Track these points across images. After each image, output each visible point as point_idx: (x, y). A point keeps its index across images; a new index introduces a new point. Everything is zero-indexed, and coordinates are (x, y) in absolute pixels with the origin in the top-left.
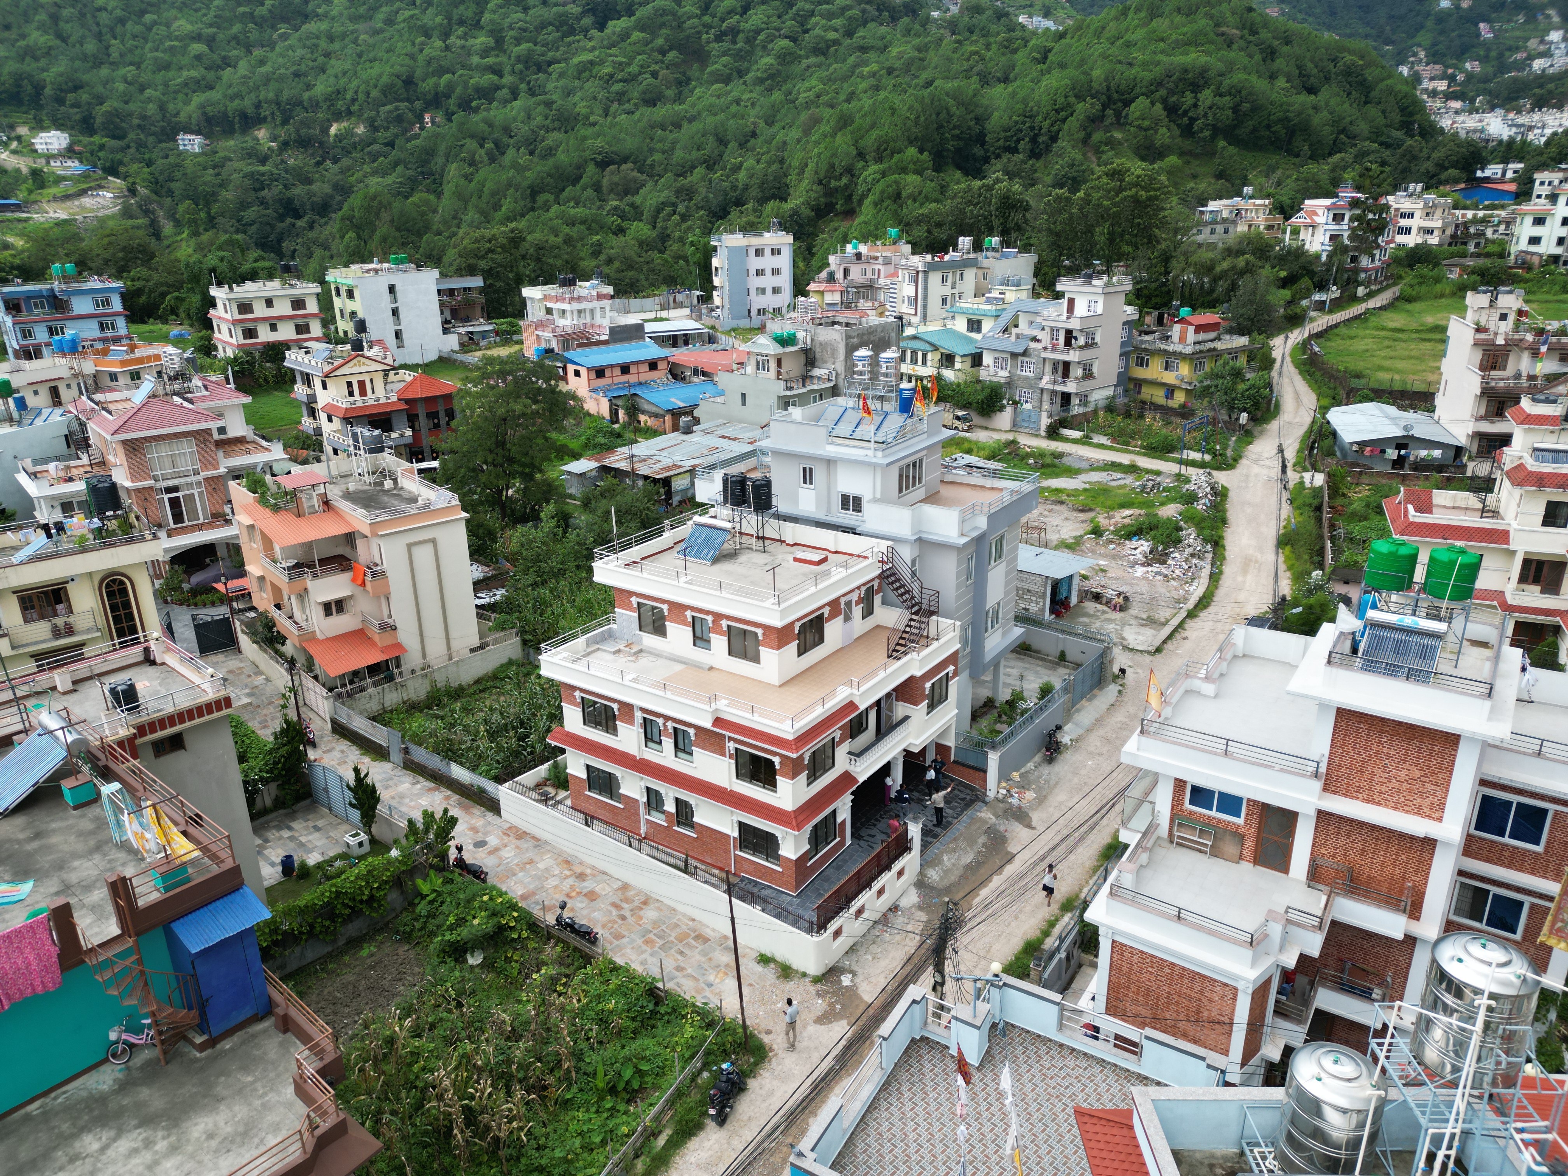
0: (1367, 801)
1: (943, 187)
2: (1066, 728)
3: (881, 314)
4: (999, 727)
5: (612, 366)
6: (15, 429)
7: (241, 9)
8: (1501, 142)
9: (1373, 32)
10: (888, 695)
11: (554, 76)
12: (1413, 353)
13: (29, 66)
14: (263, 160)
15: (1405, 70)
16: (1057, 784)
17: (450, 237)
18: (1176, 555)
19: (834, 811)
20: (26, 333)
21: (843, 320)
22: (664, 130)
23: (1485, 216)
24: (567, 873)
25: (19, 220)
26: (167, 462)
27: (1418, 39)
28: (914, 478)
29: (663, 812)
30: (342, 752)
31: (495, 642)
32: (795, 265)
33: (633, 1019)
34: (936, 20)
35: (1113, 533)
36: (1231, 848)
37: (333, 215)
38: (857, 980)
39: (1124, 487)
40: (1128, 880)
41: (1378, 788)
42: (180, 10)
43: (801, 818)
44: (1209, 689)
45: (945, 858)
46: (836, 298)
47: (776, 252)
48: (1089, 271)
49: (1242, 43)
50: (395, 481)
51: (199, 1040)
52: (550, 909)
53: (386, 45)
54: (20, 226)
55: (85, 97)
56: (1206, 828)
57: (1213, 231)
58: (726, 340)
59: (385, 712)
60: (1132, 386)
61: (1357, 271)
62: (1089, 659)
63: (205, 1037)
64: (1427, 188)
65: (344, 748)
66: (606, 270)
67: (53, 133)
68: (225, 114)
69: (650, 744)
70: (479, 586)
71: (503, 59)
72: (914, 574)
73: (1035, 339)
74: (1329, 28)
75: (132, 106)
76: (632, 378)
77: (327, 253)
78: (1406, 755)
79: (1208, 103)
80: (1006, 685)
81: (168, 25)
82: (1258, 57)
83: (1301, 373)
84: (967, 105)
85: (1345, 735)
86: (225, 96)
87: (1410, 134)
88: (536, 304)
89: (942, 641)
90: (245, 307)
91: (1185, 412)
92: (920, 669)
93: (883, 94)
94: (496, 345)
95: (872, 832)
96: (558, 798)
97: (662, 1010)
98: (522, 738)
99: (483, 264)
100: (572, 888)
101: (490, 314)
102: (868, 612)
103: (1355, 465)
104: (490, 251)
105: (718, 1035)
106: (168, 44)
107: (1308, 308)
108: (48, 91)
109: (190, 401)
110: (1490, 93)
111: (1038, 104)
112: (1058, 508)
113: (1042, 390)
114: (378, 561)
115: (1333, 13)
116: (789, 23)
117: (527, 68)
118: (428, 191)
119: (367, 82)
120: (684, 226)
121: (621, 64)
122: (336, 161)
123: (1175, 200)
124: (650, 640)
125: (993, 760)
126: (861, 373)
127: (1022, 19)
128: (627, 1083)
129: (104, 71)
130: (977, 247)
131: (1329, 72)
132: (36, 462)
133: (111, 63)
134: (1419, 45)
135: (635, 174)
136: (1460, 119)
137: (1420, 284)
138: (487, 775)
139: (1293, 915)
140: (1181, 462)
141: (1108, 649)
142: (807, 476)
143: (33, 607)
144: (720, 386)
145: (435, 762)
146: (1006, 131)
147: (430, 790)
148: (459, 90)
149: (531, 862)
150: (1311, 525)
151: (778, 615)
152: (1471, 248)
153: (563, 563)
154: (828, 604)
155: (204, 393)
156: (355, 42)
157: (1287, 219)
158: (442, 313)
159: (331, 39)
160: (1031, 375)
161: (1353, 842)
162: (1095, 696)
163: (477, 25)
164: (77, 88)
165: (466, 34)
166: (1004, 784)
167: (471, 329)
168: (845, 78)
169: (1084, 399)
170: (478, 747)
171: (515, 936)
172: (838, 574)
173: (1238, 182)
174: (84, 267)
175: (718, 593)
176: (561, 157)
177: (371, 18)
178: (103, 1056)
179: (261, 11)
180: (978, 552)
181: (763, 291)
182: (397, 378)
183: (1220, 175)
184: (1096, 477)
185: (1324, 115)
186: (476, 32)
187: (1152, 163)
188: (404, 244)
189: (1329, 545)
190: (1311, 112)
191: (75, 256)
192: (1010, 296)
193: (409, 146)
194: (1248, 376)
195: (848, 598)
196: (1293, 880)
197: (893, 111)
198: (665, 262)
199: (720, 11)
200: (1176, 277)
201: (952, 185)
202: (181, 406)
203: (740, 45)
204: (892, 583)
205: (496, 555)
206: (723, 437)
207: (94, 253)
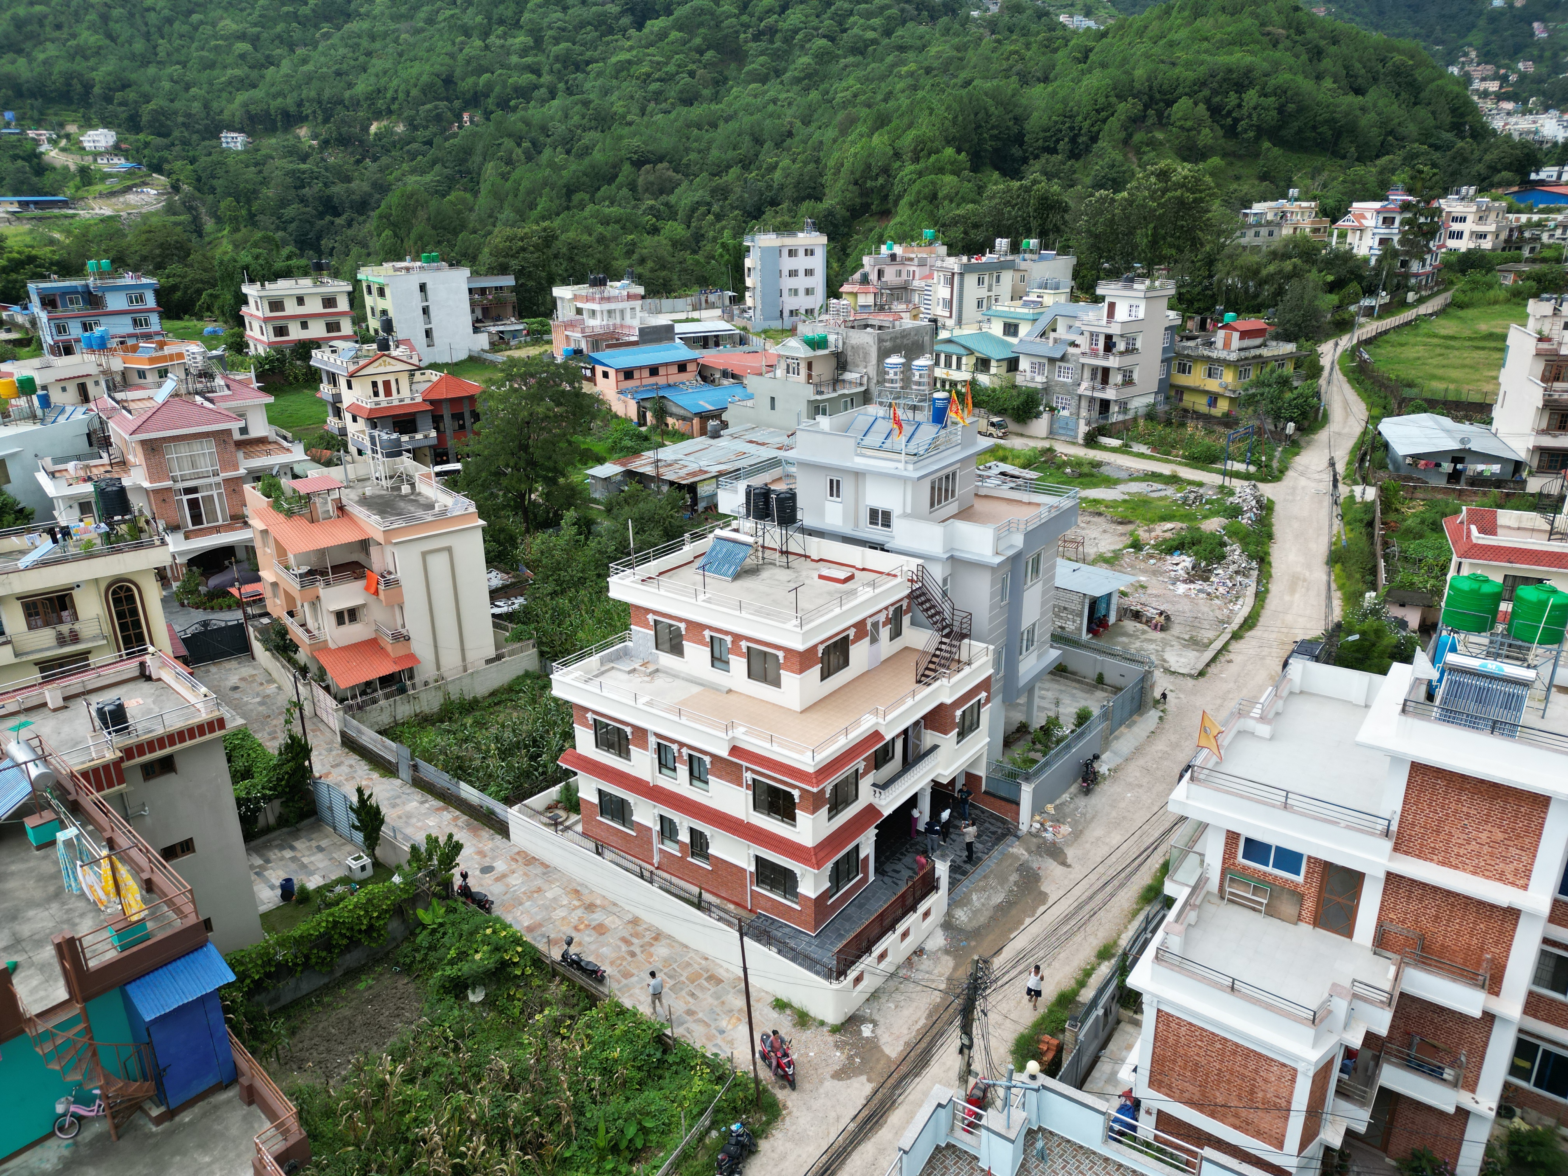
0: (1443, 864)
1: (980, 187)
2: (1104, 757)
3: (915, 317)
4: (1033, 755)
5: (640, 368)
6: (38, 427)
7: (285, 9)
8: (1555, 144)
9: (1423, 31)
10: (917, 724)
11: (592, 75)
12: (1467, 362)
13: (79, 65)
14: (304, 158)
15: (1455, 70)
16: (1093, 818)
17: (485, 236)
18: (1220, 571)
19: (857, 847)
20: (61, 329)
21: (876, 323)
22: (700, 129)
23: (1540, 220)
24: (576, 903)
25: (66, 217)
26: (186, 464)
27: (1469, 39)
28: (947, 491)
29: (677, 842)
30: (351, 766)
31: (512, 653)
32: (828, 266)
33: (639, 1069)
34: (975, 19)
35: (1154, 547)
36: (1288, 908)
37: (372, 214)
38: (879, 1032)
39: (1165, 498)
40: (1175, 944)
41: (1456, 850)
42: (226, 9)
43: (821, 854)
44: (1263, 730)
45: (974, 897)
46: (869, 300)
47: (809, 252)
48: (1131, 275)
49: (1288, 43)
50: (413, 485)
51: (155, 1112)
52: (556, 943)
53: (427, 44)
54: (66, 222)
55: (131, 95)
56: (1261, 884)
57: (1257, 234)
58: (756, 342)
59: (397, 724)
60: (1173, 393)
61: (1407, 276)
62: (1130, 682)
63: (163, 1109)
64: (1481, 191)
65: (353, 762)
66: (639, 270)
67: (101, 131)
68: (267, 113)
69: (664, 770)
70: (495, 594)
71: (541, 58)
72: (945, 593)
73: (1073, 344)
74: (1377, 27)
75: (177, 105)
76: (660, 380)
77: (364, 251)
78: (1488, 815)
79: (1252, 103)
80: (1041, 709)
81: (214, 25)
82: (1304, 57)
83: (1349, 381)
84: (1007, 104)
85: (1420, 791)
86: (268, 94)
87: (1461, 135)
88: (566, 304)
89: (974, 666)
90: (276, 305)
91: (1228, 421)
92: (950, 696)
93: (920, 94)
94: (527, 344)
95: (897, 867)
96: (567, 823)
97: (671, 1059)
98: (534, 757)
99: (514, 263)
100: (581, 920)
101: (521, 313)
102: (896, 633)
103: (1410, 478)
104: (523, 249)
105: (728, 1090)
106: (213, 43)
107: (1358, 314)
108: (97, 90)
109: (211, 401)
110: (1544, 93)
111: (1078, 104)
112: (1096, 519)
113: (1080, 396)
114: (392, 569)
115: (1381, 13)
116: (827, 22)
117: (565, 68)
118: (465, 190)
119: (407, 81)
120: (718, 226)
121: (658, 63)
122: (375, 159)
123: (1217, 202)
124: (666, 659)
125: (1027, 793)
126: (892, 381)
127: (1062, 19)
128: (630, 1141)
129: (152, 70)
130: (1015, 248)
131: (1377, 72)
132: (57, 461)
133: (159, 63)
134: (1470, 45)
135: (671, 173)
136: (1513, 120)
137: (1472, 290)
138: (496, 796)
139: (1360, 990)
140: (1225, 473)
141: (1150, 673)
142: (834, 488)
143: (37, 614)
144: (749, 390)
145: (443, 779)
146: (1045, 131)
147: (438, 809)
148: (497, 89)
149: (539, 890)
150: (1363, 543)
151: (800, 638)
152: (1526, 253)
153: (583, 571)
154: (854, 626)
155: (227, 392)
156: (396, 41)
157: (1334, 221)
158: (473, 311)
159: (373, 38)
160: (1069, 380)
161: (1426, 907)
162: (1135, 722)
163: (517, 25)
164: (125, 86)
165: (505, 33)
166: (1037, 818)
167: (501, 328)
168: (883, 78)
169: (1124, 406)
170: (488, 766)
171: (518, 973)
172: (865, 594)
173: (1282, 184)
174: (120, 262)
175: (737, 613)
176: (597, 156)
177: (412, 18)
178: (47, 1130)
179: (305, 10)
180: (1013, 571)
181: (796, 292)
182: (424, 378)
183: (1264, 177)
184: (1135, 487)
185: (1372, 116)
186: (515, 32)
187: (1196, 164)
188: (439, 242)
189: (1382, 563)
190: (1358, 113)
191: (112, 254)
192: (1049, 299)
193: (447, 144)
194: (1295, 384)
195: (875, 619)
196: (1358, 945)
197: (931, 111)
198: (698, 262)
199: (758, 11)
200: (1220, 281)
201: (990, 186)
202: (202, 406)
203: (778, 44)
204: (922, 604)
205: (517, 562)
206: (751, 442)
207: (133, 249)
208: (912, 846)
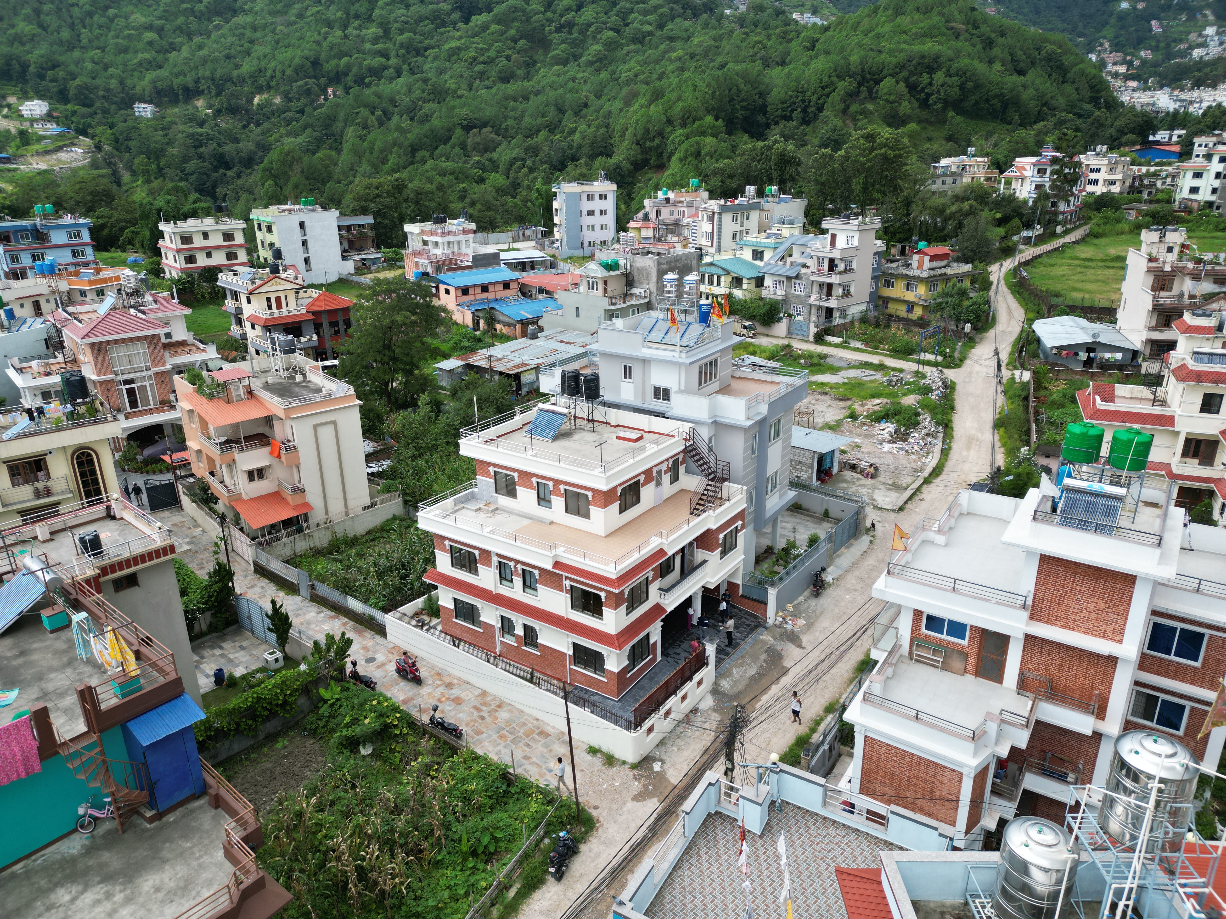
0: (1064, 627)
1: (733, 147)
2: (829, 570)
3: (685, 246)
4: (776, 568)
5: (474, 286)
6: (5, 334)
7: (184, 6)
8: (1168, 113)
9: (1069, 27)
10: (690, 544)
11: (430, 59)
12: (1100, 278)
13: (17, 49)
14: (201, 124)
15: (1093, 57)
16: (822, 613)
17: (348, 185)
18: (915, 434)
19: (648, 635)
20: (15, 259)
21: (655, 250)
22: (515, 101)
23: (1156, 171)
24: (439, 682)
25: (9, 170)
26: (125, 360)
27: (1104, 33)
28: (711, 374)
29: (514, 635)
30: (262, 588)
31: (382, 502)
32: (618, 207)
33: (490, 797)
34: (728, 16)
35: (866, 417)
36: (958, 664)
37: (256, 167)
38: (665, 767)
39: (874, 381)
40: (877, 689)
41: (1072, 617)
42: (136, 6)
43: (622, 640)
44: (940, 539)
45: (735, 671)
46: (650, 233)
47: (603, 197)
48: (848, 213)
49: (967, 35)
50: (304, 375)
51: (149, 814)
52: (425, 711)
53: (298, 34)
54: (10, 175)
55: (60, 73)
56: (938, 648)
57: (944, 182)
58: (563, 266)
59: (296, 556)
60: (880, 303)
61: (1056, 213)
62: (847, 516)
63: (154, 812)
64: (1111, 149)
65: (264, 584)
66: (470, 211)
67: (36, 102)
68: (171, 88)
69: (504, 582)
70: (370, 457)
71: (389, 45)
72: (710, 449)
73: (805, 266)
74: (1035, 23)
75: (98, 81)
76: (490, 295)
77: (251, 197)
78: (1094, 591)
79: (940, 82)
80: (782, 536)
81: (127, 18)
82: (979, 46)
83: (1012, 293)
84: (753, 82)
85: (1047, 576)
86: (171, 73)
87: (1098, 107)
88: (415, 238)
89: (732, 502)
90: (186, 239)
91: (922, 323)
92: (715, 523)
93: (686, 74)
94: (384, 269)
95: (678, 651)
96: (432, 624)
97: (513, 790)
98: (403, 577)
99: (372, 206)
100: (442, 694)
101: (379, 245)
102: (675, 479)
103: (1055, 364)
104: (378, 196)
105: (556, 809)
106: (126, 32)
107: (1018, 242)
108: (32, 69)
109: (143, 313)
110: (1159, 75)
111: (808, 82)
112: (823, 397)
113: (811, 305)
114: (291, 438)
115: (1038, 13)
116: (614, 18)
117: (408, 53)
118: (330, 148)
119: (282, 63)
120: (531, 177)
121: (482, 49)
122: (258, 125)
123: (914, 158)
124: (504, 501)
125: (772, 595)
126: (669, 292)
127: (795, 16)
128: (485, 847)
129: (76, 54)
130: (760, 193)
131: (1035, 58)
132: (22, 360)
133: (82, 48)
134: (1105, 38)
135: (493, 135)
136: (1136, 95)
137: (1105, 224)
138: (376, 606)
139: (1006, 717)
140: (919, 362)
141: (862, 508)
142: (627, 372)
143: (19, 474)
144: (559, 302)
145: (335, 596)
146: (783, 103)
147: (331, 617)
148: (355, 69)
150: (1021, 411)
151: (604, 481)
152: (1145, 196)
153: (435, 440)
154: (643, 473)
155: (154, 306)
156: (273, 31)
157: (1002, 172)
158: (341, 244)
159: (255, 29)
160: (802, 293)
161: (1053, 659)
162: (852, 545)
163: (369, 19)
164: (55, 66)
165: (360, 26)
166: (780, 614)
167: (364, 257)
168: (657, 62)
169: (843, 312)
170: (369, 584)
171: (398, 732)
172: (651, 449)
173: (963, 143)
174: (60, 207)
175: (557, 464)
176: (435, 122)
177: (286, 13)
178: (73, 827)
179: (200, 7)
180: (760, 432)
181: (593, 227)
182: (306, 295)
183: (950, 138)
184: (853, 373)
185: (1031, 91)
186: (368, 24)
187: (897, 129)
188: (311, 190)
189: (1034, 427)
190: (1020, 89)
191: (53, 199)
192: (786, 232)
193: (316, 113)
194: (971, 295)
195: (659, 468)
196: (1006, 688)
197: (695, 87)
198: (516, 205)
199: (560, 9)
200: (915, 218)
201: (741, 145)
202: (136, 316)
203: (575, 35)
204: (693, 456)
205: (383, 434)
206: (561, 342)
207: (68, 196)
208: (688, 635)
